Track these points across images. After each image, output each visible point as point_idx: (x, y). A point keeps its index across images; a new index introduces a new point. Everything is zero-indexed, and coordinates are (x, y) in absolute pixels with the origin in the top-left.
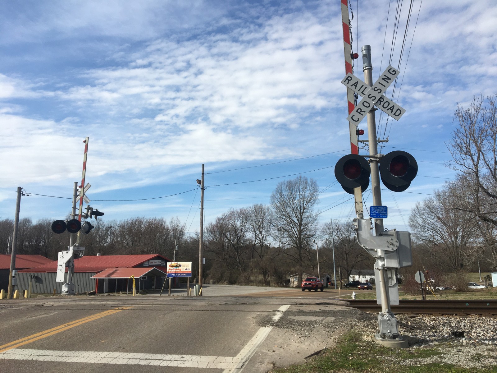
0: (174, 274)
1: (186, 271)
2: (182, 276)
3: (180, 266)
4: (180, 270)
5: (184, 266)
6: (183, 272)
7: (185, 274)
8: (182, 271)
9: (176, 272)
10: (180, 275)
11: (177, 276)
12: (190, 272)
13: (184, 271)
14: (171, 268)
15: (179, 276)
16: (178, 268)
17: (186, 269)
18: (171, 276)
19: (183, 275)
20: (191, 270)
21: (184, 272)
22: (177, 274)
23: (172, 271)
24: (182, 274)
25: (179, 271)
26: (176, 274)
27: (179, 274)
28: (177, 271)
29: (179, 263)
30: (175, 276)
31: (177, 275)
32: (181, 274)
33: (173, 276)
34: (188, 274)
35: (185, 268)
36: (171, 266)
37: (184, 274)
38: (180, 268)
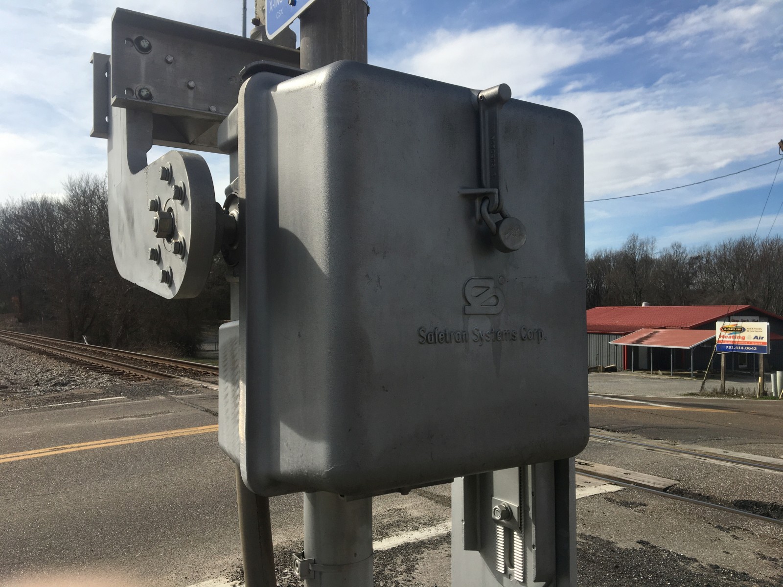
0: (731, 345)
1: (756, 340)
2: (748, 350)
3: (742, 330)
4: (744, 338)
5: (751, 330)
6: (748, 342)
7: (754, 346)
8: (746, 340)
9: (734, 342)
10: (742, 348)
11: (736, 350)
12: (764, 343)
13: (752, 340)
14: (723, 333)
15: (741, 350)
16: (738, 335)
17: (756, 337)
18: (725, 350)
19: (749, 348)
20: (765, 340)
21: (751, 342)
22: (738, 346)
23: (725, 339)
24: (748, 346)
25: (740, 340)
26: (734, 346)
27: (741, 346)
28: (736, 340)
29: (740, 324)
30: (733, 350)
31: (737, 348)
32: (744, 346)
33: (728, 350)
34: (761, 348)
35: (753, 335)
36: (724, 329)
37: (751, 346)
38: (742, 334)
